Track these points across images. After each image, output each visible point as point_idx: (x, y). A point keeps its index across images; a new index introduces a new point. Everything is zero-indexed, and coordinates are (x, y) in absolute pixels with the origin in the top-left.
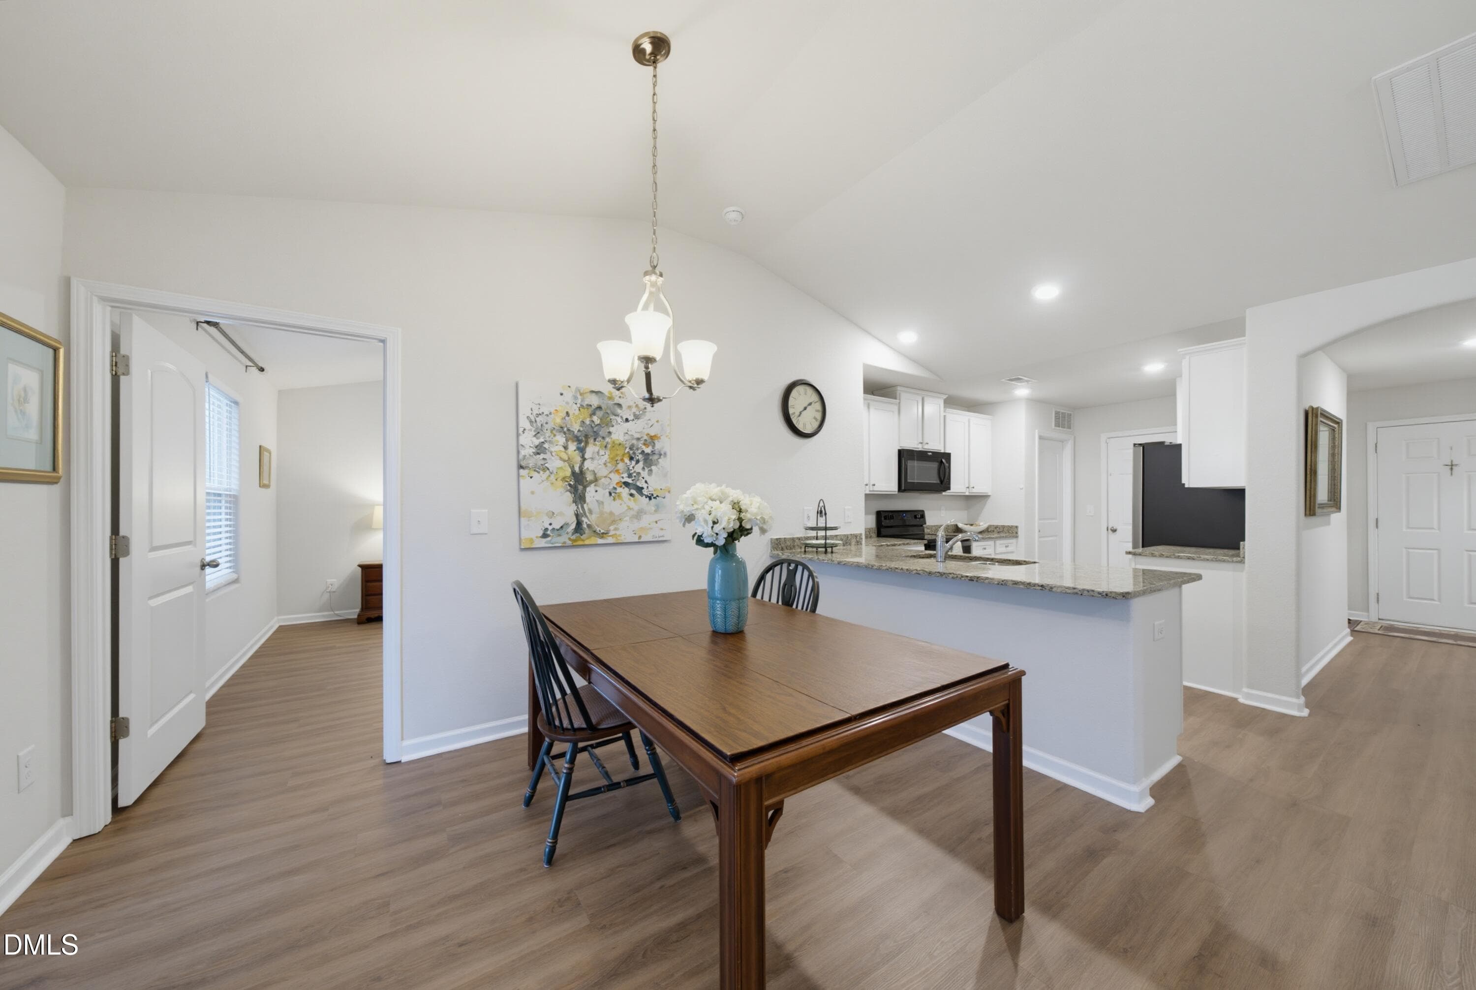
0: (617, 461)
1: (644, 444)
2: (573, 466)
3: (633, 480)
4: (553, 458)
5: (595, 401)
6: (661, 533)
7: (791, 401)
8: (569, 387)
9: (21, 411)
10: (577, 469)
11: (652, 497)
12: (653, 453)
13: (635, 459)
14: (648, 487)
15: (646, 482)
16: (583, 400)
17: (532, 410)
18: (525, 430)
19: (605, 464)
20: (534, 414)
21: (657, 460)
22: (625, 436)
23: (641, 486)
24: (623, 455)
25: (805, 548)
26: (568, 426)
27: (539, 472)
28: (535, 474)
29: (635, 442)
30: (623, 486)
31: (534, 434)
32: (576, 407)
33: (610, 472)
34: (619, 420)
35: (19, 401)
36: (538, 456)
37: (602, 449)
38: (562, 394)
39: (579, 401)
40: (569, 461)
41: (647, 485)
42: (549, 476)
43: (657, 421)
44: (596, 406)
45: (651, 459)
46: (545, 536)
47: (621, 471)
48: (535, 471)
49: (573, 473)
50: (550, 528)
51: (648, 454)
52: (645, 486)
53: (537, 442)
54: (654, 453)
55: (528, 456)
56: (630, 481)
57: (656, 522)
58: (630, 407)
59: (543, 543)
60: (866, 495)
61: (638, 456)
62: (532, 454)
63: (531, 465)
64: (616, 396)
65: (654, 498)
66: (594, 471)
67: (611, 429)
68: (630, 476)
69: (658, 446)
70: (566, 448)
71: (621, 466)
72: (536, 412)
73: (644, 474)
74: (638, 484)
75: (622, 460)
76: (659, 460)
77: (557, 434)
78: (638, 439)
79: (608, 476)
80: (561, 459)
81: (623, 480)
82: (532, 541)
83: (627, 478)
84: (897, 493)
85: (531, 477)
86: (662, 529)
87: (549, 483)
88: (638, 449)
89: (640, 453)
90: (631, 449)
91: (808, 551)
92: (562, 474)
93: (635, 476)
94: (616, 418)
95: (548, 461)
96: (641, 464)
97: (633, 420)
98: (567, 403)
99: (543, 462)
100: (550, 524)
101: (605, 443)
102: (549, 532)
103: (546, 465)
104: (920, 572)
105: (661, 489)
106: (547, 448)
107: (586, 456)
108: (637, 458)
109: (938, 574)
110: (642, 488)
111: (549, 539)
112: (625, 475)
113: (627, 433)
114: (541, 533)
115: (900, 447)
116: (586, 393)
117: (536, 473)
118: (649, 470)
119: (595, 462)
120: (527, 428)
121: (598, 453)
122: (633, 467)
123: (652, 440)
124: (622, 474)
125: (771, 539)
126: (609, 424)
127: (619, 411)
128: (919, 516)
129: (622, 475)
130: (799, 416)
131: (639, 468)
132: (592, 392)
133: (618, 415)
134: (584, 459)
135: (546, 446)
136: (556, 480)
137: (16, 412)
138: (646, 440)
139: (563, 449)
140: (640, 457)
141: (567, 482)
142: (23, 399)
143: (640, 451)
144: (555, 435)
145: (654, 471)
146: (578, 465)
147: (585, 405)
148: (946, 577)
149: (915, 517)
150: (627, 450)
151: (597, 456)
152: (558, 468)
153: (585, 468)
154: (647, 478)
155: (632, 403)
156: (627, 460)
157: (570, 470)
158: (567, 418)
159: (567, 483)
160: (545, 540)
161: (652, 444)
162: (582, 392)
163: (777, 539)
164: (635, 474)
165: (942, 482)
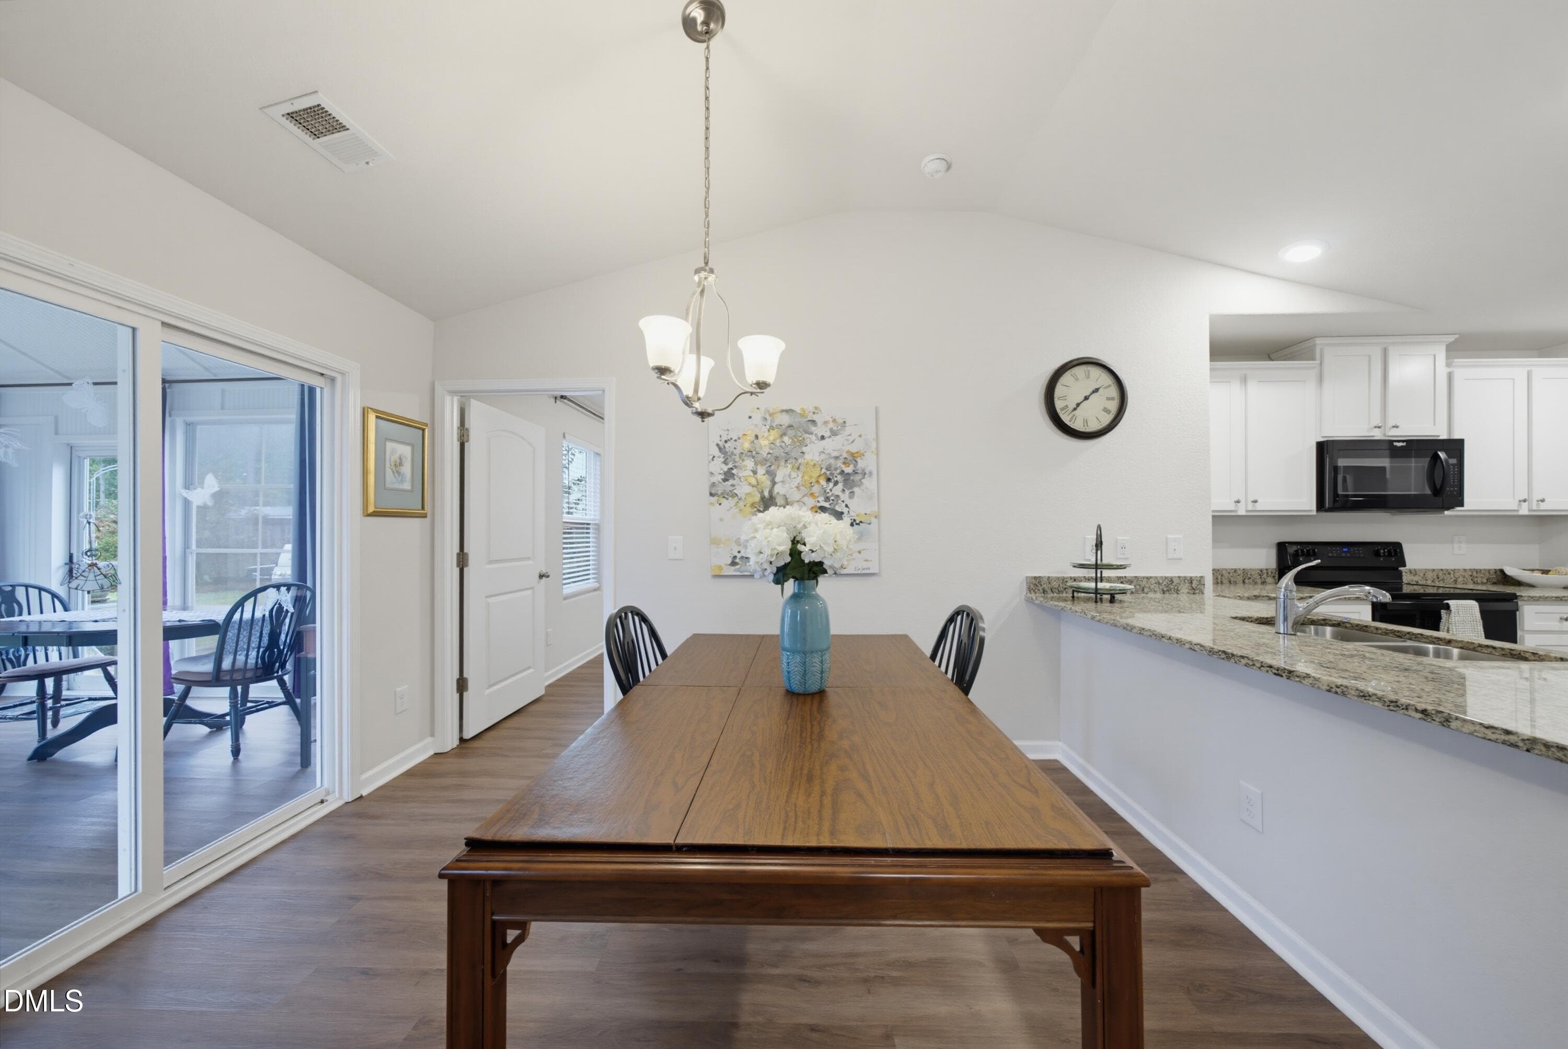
0: (811, 483)
1: (844, 463)
2: (762, 492)
3: (830, 504)
4: (741, 484)
5: (785, 420)
6: (865, 565)
7: (1059, 391)
8: (758, 408)
9: (397, 472)
10: (766, 494)
11: (854, 523)
12: (855, 472)
13: (833, 480)
14: (849, 512)
15: (847, 506)
16: (772, 421)
17: (721, 436)
18: (714, 457)
19: (797, 487)
20: (723, 441)
21: (860, 480)
22: (820, 455)
23: (840, 510)
24: (820, 476)
25: (1073, 593)
26: (757, 450)
27: (727, 499)
28: (724, 501)
29: (832, 461)
30: (819, 511)
31: (723, 460)
32: (765, 429)
33: (804, 496)
34: (813, 438)
35: (395, 465)
36: (727, 483)
37: (795, 472)
38: (750, 417)
39: (769, 422)
40: (757, 485)
41: (847, 509)
42: (738, 502)
43: (860, 436)
44: (787, 425)
45: (853, 480)
46: (733, 563)
47: (817, 495)
48: (724, 497)
49: (763, 498)
50: (739, 556)
51: (848, 474)
52: (845, 510)
53: (725, 468)
54: (857, 473)
55: (717, 483)
56: (827, 505)
57: (860, 552)
58: (826, 423)
59: (731, 571)
60: (1214, 517)
61: (836, 477)
62: (721, 481)
63: (720, 492)
64: (810, 412)
65: (857, 524)
66: (785, 495)
67: (804, 449)
68: (827, 499)
69: (861, 464)
70: (755, 472)
71: (816, 489)
72: (724, 439)
73: (845, 497)
74: (838, 508)
75: (818, 482)
76: (863, 480)
77: (746, 458)
78: (837, 458)
79: (802, 500)
80: (750, 484)
81: (819, 505)
82: (720, 568)
83: (824, 502)
84: (1315, 513)
85: (720, 504)
86: (866, 561)
87: (737, 510)
88: (836, 469)
89: (839, 474)
90: (827, 469)
91: (1078, 598)
92: (750, 500)
93: (833, 500)
94: (810, 436)
95: (737, 487)
96: (840, 486)
97: (830, 437)
98: (756, 425)
99: (731, 488)
100: (739, 552)
101: (797, 465)
102: (737, 560)
103: (735, 491)
104: (1196, 648)
105: (866, 514)
106: (736, 474)
107: (777, 480)
108: (836, 479)
109: (1223, 656)
110: (842, 513)
111: (738, 567)
112: (821, 499)
113: (823, 452)
114: (729, 561)
115: (1323, 437)
116: (776, 413)
117: (725, 499)
118: (850, 492)
119: (787, 486)
120: (716, 455)
121: (790, 476)
122: (831, 490)
123: (853, 458)
124: (818, 497)
125: (1027, 577)
126: (803, 443)
127: (813, 429)
128: (1394, 551)
129: (818, 499)
130: (1075, 409)
131: (837, 490)
132: (783, 411)
133: (811, 433)
134: (774, 483)
135: (734, 471)
136: (745, 506)
137: (393, 472)
138: (845, 458)
139: (751, 474)
140: (839, 478)
141: (756, 507)
142: (399, 463)
143: (838, 471)
144: (743, 460)
145: (856, 494)
146: (768, 490)
147: (774, 426)
148: (1236, 663)
149: (1377, 554)
150: (824, 470)
151: (789, 479)
152: (747, 494)
153: (775, 493)
154: (848, 501)
155: (828, 418)
156: (823, 482)
157: (759, 495)
158: (756, 441)
159: (755, 509)
160: (733, 568)
161: (854, 462)
162: (771, 411)
163: (1035, 578)
164: (832, 498)
165: (1437, 492)
